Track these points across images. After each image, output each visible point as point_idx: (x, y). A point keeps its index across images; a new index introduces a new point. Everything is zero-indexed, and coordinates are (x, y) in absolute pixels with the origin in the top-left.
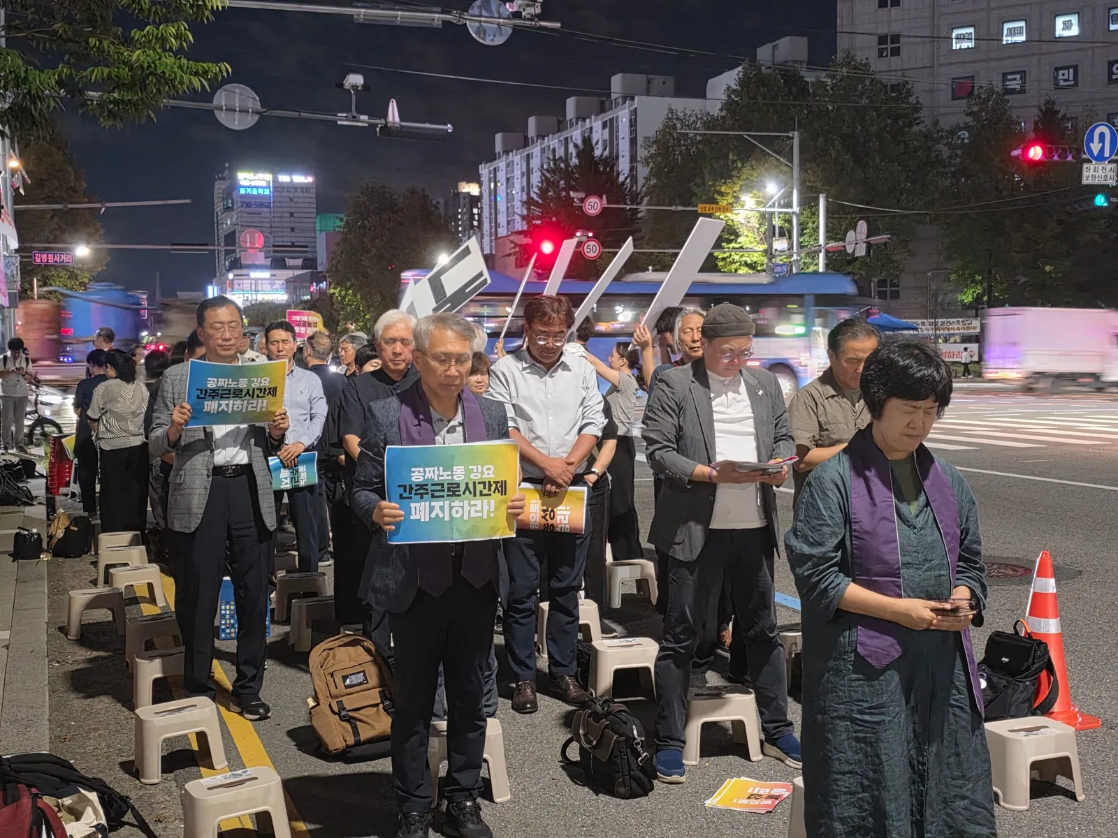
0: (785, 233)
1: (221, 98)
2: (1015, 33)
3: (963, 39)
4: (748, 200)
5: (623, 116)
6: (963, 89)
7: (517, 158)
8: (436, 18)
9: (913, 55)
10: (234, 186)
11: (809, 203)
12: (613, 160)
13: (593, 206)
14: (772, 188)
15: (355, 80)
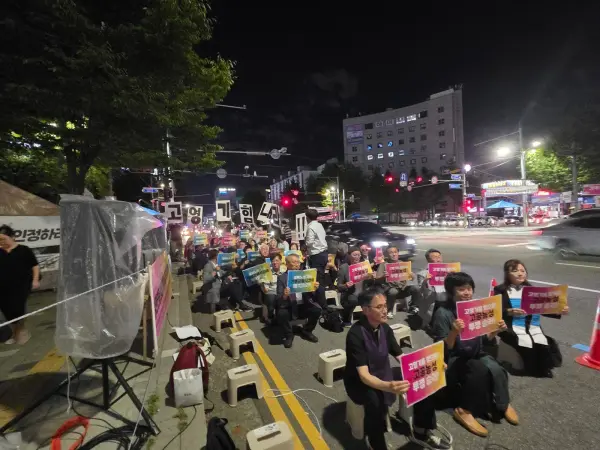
0: (336, 198)
1: (218, 172)
2: (380, 156)
3: (370, 158)
4: (328, 191)
5: (300, 175)
6: (370, 168)
7: (278, 184)
8: (264, 153)
9: (360, 161)
10: (218, 192)
11: (341, 192)
12: (298, 184)
13: (296, 193)
14: (333, 188)
15: (247, 167)
